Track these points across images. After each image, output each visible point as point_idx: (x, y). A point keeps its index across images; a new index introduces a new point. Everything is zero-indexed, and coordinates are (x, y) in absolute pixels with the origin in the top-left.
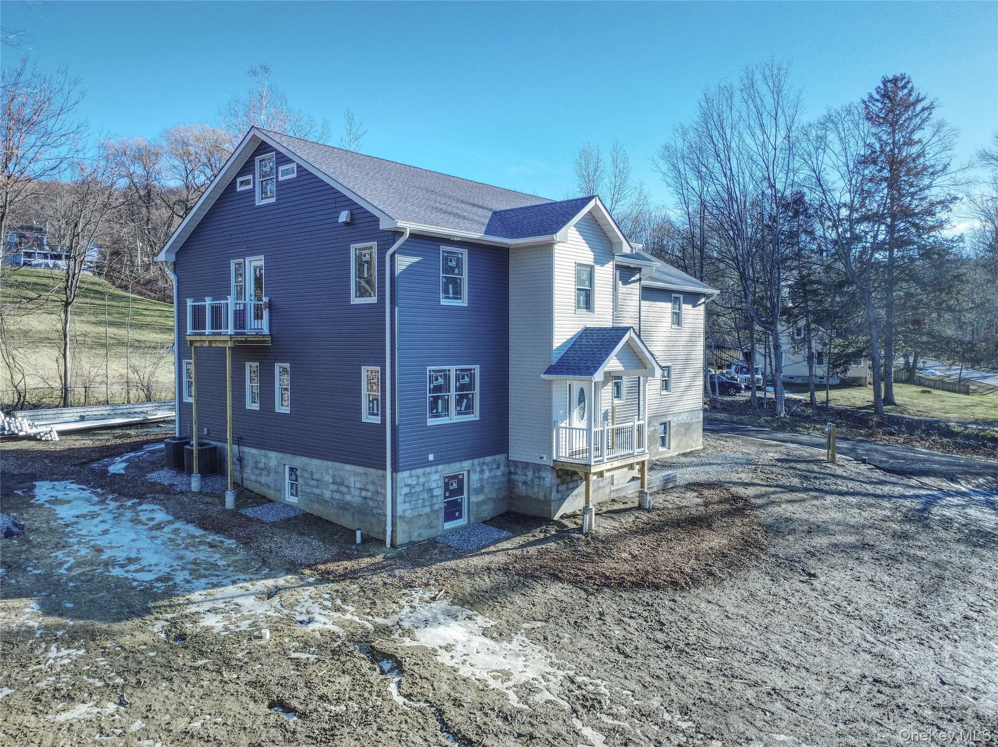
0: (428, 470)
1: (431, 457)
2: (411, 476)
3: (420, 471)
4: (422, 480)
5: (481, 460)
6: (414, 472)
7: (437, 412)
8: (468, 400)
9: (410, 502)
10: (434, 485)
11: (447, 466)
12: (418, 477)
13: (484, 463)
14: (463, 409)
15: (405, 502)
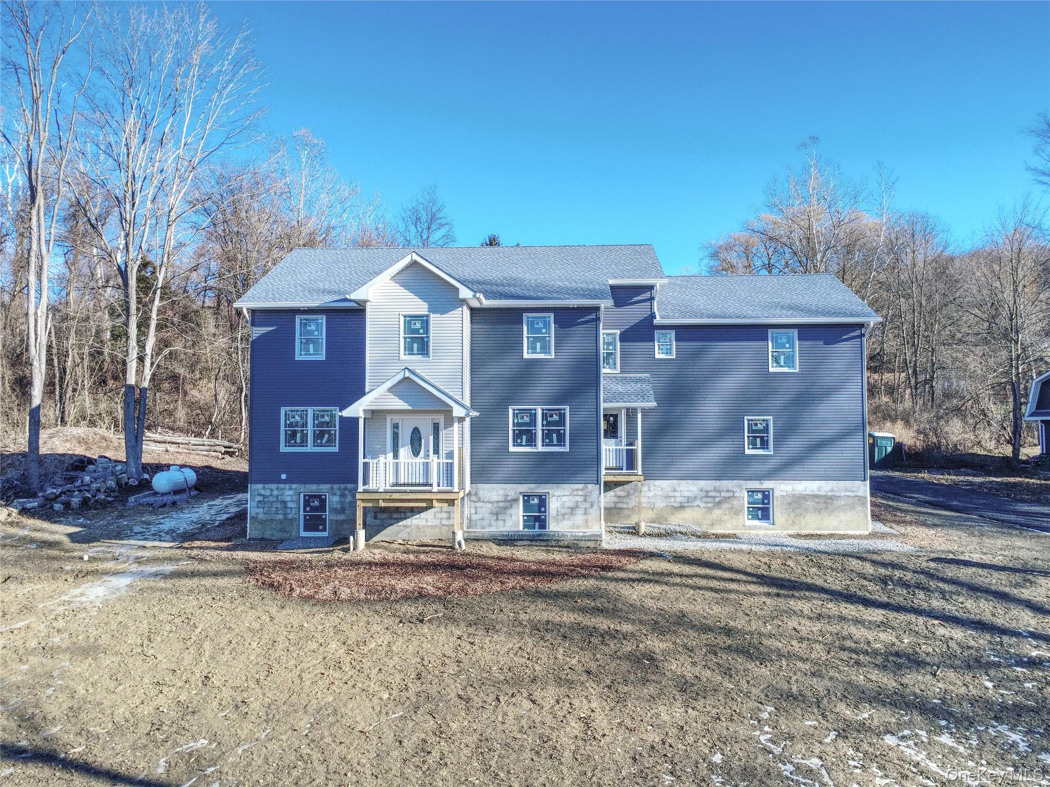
0: (282, 486)
1: (284, 476)
2: (264, 488)
3: (274, 486)
4: (275, 493)
5: (342, 486)
6: (267, 486)
7: (295, 442)
8: (330, 435)
9: (263, 508)
10: (289, 499)
11: (302, 486)
12: (272, 490)
13: (346, 489)
14: (324, 442)
15: (258, 507)
